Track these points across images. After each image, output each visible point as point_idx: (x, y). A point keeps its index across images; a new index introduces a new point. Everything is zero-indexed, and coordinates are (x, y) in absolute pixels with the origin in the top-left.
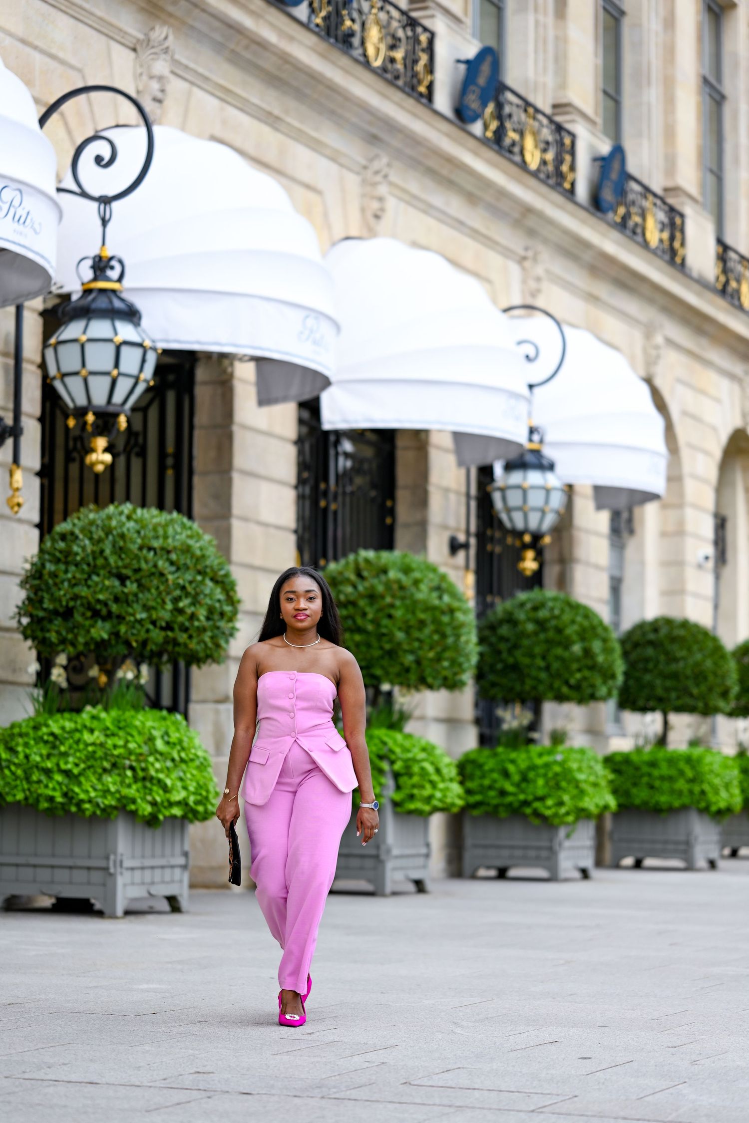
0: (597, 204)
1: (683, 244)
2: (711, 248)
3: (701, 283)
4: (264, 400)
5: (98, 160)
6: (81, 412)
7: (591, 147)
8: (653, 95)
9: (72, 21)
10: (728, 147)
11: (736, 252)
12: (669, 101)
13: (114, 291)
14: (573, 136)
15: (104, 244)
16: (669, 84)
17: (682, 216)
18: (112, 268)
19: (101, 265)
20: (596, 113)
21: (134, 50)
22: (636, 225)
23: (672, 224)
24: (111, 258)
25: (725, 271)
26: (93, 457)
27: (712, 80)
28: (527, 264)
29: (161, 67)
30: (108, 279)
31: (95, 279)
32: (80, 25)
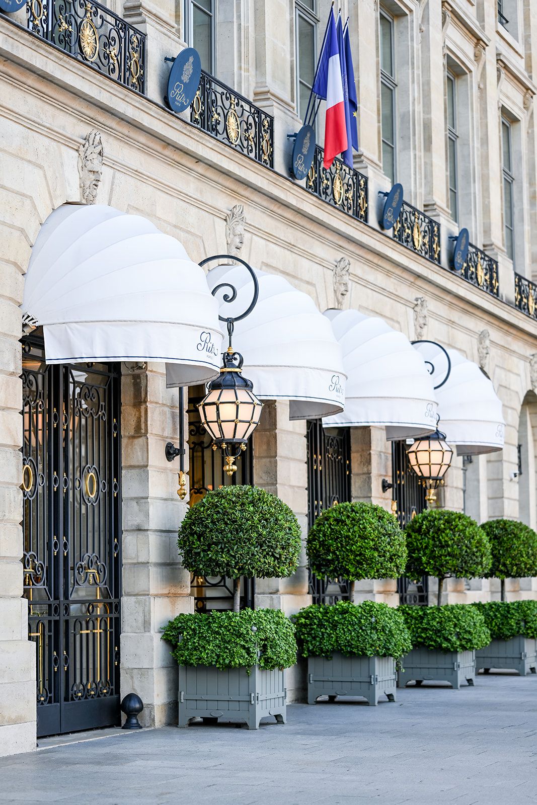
0: (452, 266)
1: (497, 280)
2: (512, 280)
3: (508, 303)
4: (292, 418)
5: (226, 297)
6: (219, 442)
7: (448, 230)
8: (477, 187)
9: (197, 210)
10: (516, 210)
11: (526, 280)
12: (486, 190)
13: (236, 373)
14: (439, 225)
15: (230, 346)
16: (485, 179)
17: (496, 263)
18: (235, 359)
19: (228, 358)
20: (448, 207)
21: (226, 220)
22: (473, 273)
23: (491, 270)
24: (234, 354)
25: (520, 293)
26: (227, 468)
27: (507, 170)
28: (417, 309)
29: (240, 229)
30: (233, 366)
31: (225, 366)
32: (201, 211)
